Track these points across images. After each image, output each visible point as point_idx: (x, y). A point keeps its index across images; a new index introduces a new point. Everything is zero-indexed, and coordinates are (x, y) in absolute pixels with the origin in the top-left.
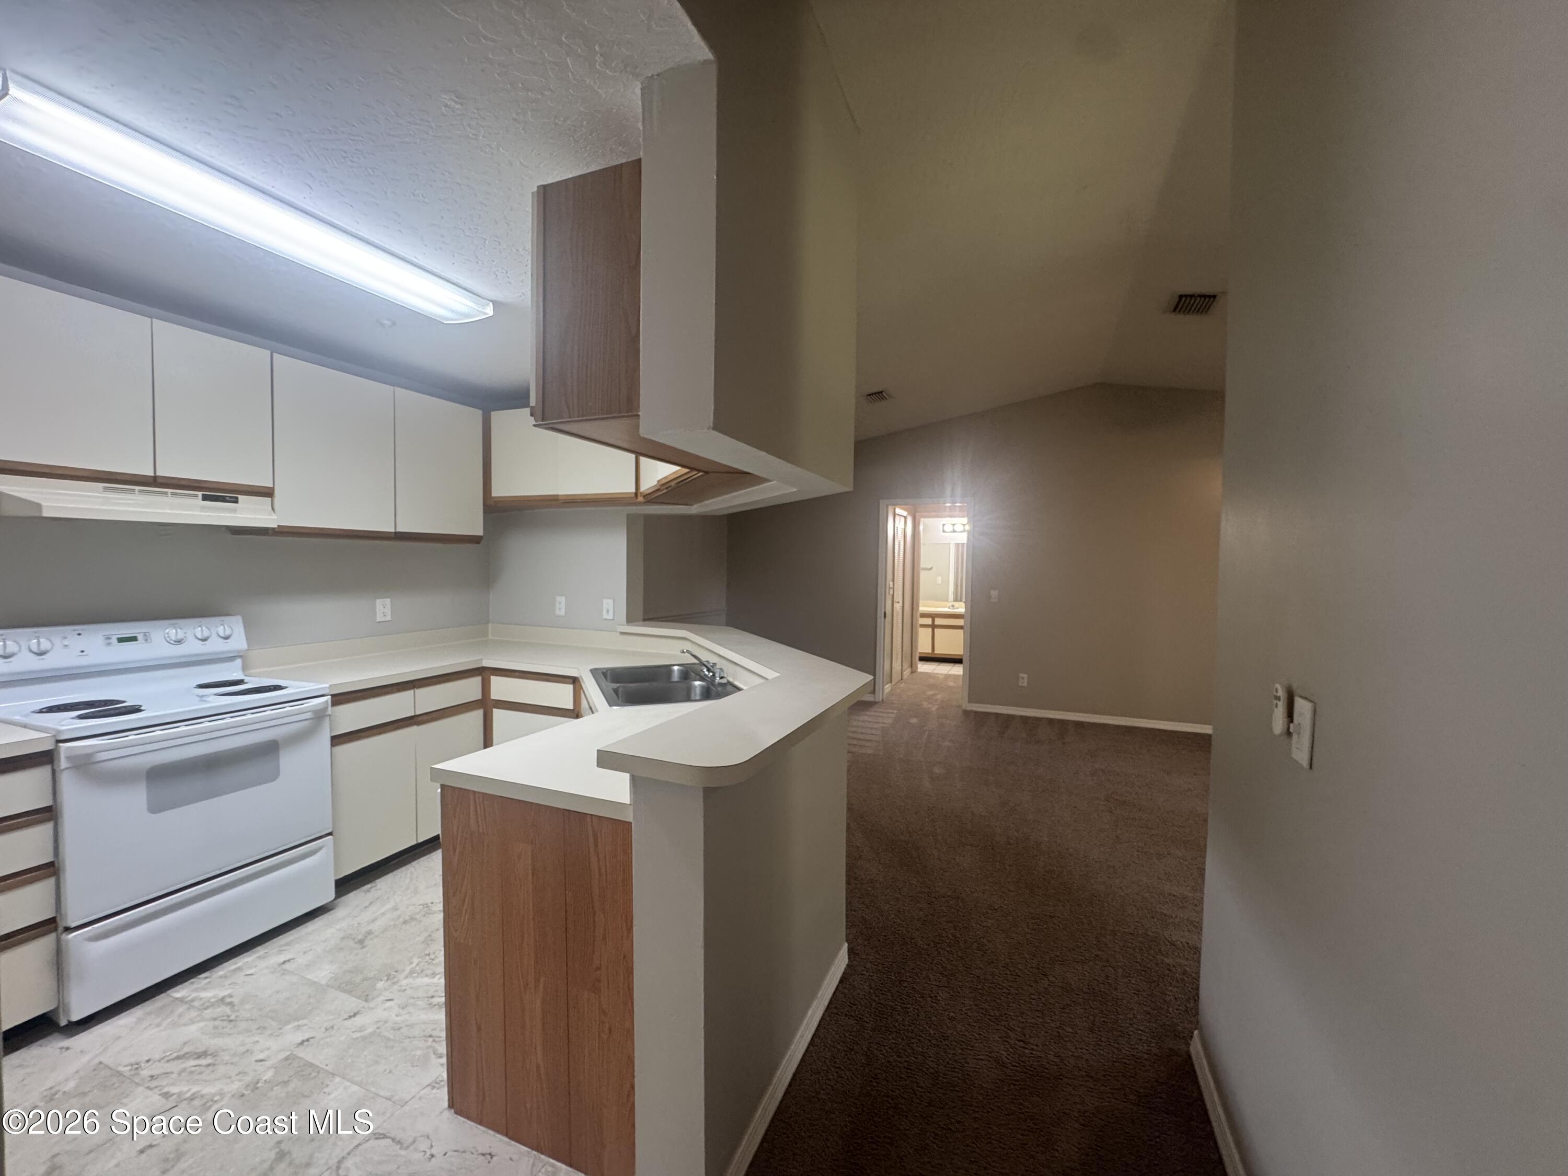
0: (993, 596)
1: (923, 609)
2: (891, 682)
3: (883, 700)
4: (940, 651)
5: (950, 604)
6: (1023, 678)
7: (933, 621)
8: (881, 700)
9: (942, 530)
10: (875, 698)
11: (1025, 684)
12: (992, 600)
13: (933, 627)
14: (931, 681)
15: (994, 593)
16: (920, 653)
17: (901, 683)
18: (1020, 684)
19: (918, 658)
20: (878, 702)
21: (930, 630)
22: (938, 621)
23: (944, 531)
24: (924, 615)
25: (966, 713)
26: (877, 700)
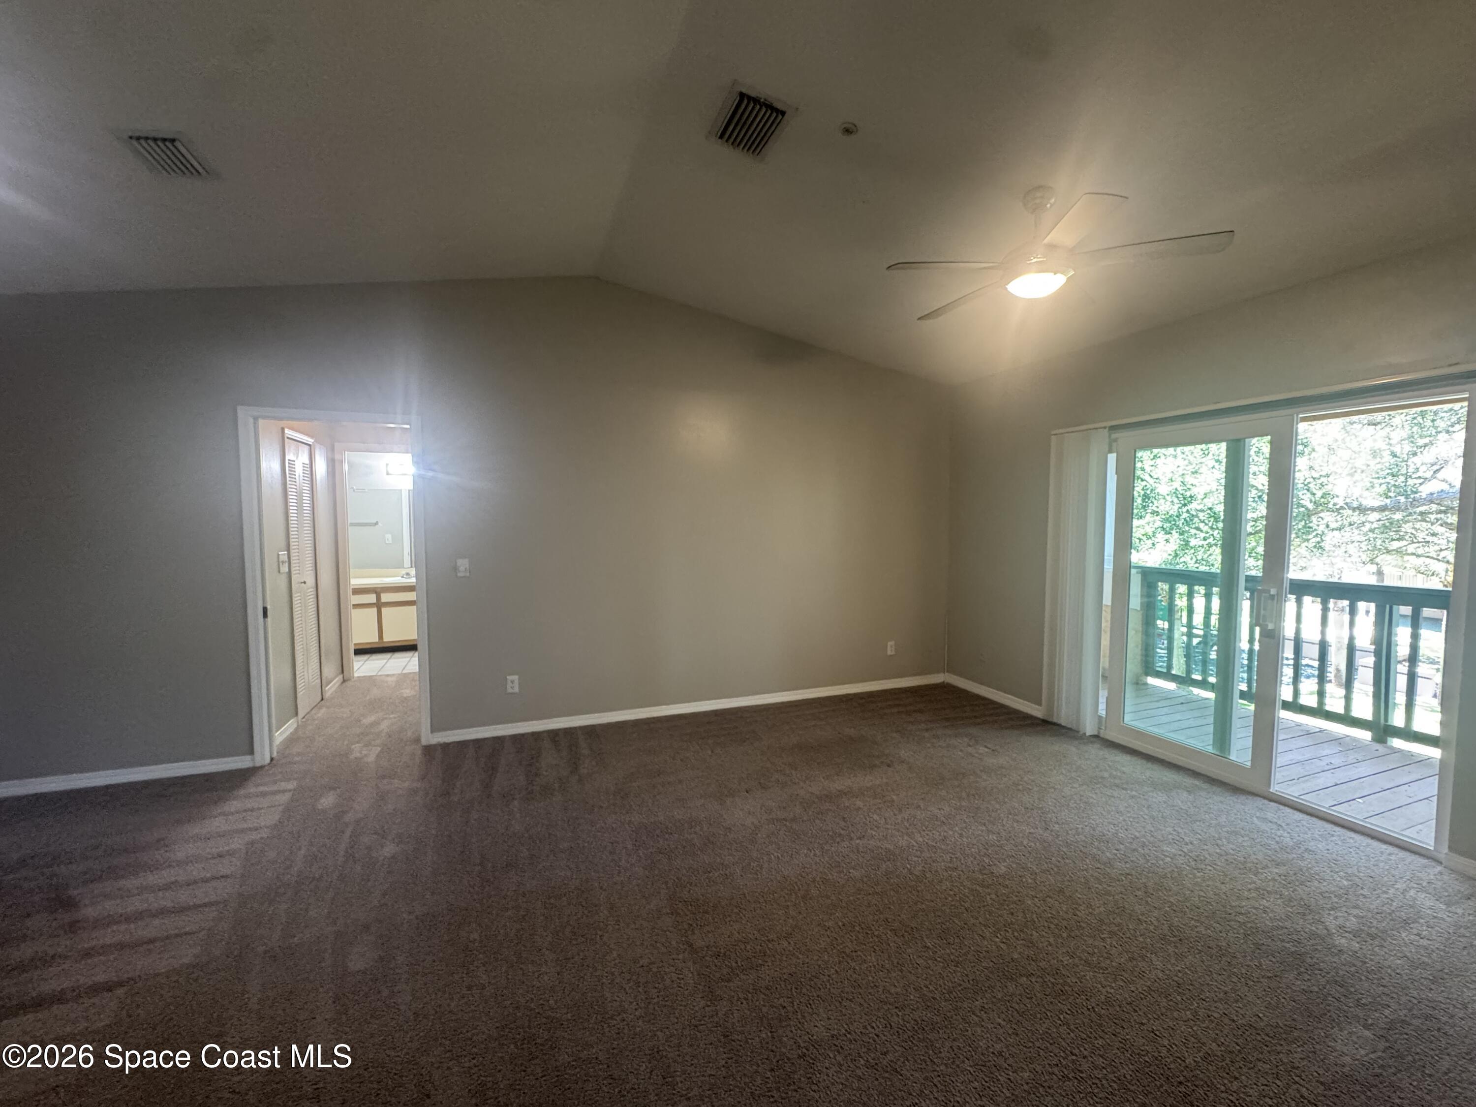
0: (462, 568)
1: (356, 582)
2: (297, 714)
3: (272, 759)
4: (390, 637)
5: (404, 572)
6: (512, 682)
7: (378, 598)
8: (268, 760)
9: (385, 473)
10: (253, 760)
11: (516, 690)
12: (459, 574)
13: (379, 605)
14: (375, 692)
15: (463, 564)
16: (355, 644)
17: (320, 708)
18: (510, 690)
19: (352, 652)
20: (262, 767)
21: (374, 610)
22: (386, 597)
23: (388, 474)
24: (357, 591)
25: (429, 750)
26: (258, 764)
